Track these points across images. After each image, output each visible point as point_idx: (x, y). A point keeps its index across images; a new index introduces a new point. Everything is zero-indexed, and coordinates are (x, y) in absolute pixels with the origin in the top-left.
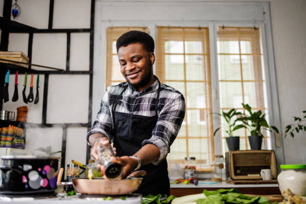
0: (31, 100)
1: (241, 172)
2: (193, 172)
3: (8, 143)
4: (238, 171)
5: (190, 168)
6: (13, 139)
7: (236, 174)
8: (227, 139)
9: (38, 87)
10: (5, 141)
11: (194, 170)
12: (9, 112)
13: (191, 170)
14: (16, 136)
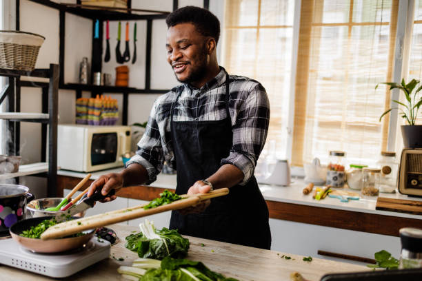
0: (127, 59)
1: (419, 183)
2: (337, 175)
3: (96, 119)
4: (414, 182)
5: (333, 169)
6: (101, 114)
7: (408, 185)
8: (405, 128)
9: (135, 40)
10: (93, 115)
11: (339, 172)
12: (105, 75)
13: (334, 172)
14: (106, 109)
